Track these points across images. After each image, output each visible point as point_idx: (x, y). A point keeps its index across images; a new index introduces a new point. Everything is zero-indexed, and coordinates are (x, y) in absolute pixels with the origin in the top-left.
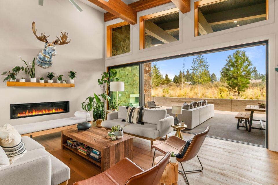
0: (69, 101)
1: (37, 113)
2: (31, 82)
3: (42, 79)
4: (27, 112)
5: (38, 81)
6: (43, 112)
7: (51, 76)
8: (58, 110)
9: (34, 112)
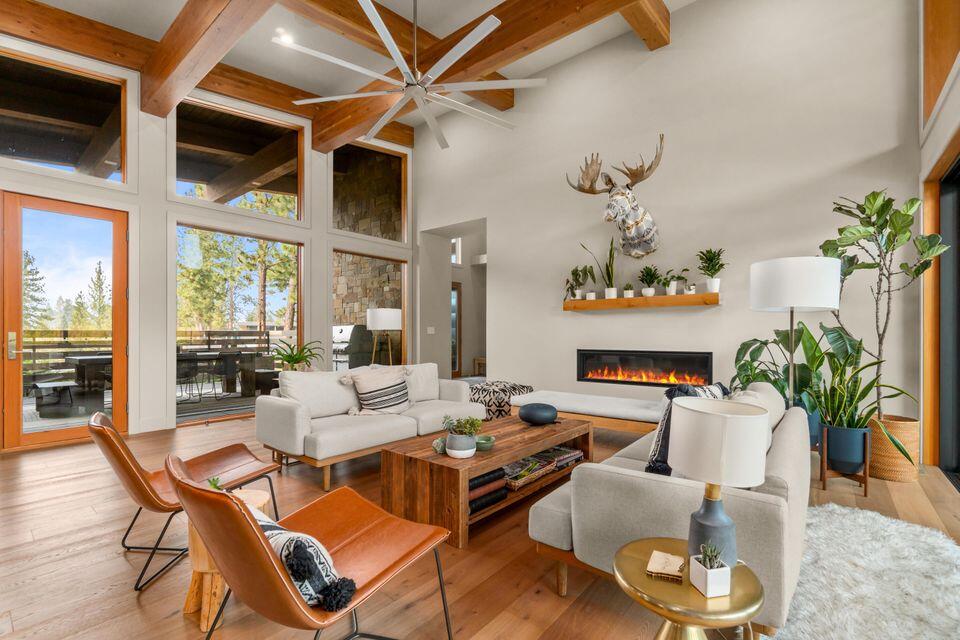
0: (711, 354)
1: (626, 378)
2: (607, 298)
3: (628, 287)
4: (606, 372)
5: (620, 295)
6: (641, 377)
7: (649, 277)
8: (687, 377)
9: (620, 373)
